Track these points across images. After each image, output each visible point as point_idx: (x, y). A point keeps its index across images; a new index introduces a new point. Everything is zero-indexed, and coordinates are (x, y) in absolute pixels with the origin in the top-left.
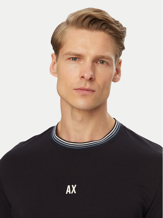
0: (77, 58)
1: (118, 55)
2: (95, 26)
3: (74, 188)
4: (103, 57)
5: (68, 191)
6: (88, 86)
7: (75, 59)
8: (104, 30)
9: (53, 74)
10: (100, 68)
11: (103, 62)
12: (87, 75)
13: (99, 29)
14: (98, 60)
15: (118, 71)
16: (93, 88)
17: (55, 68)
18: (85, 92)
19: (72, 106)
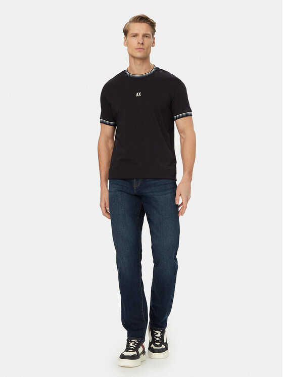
0: (135, 35)
1: (153, 34)
2: (142, 21)
3: (140, 94)
4: (147, 34)
5: (137, 95)
6: (141, 47)
7: (134, 36)
8: (146, 22)
9: (125, 45)
10: (146, 39)
11: (147, 37)
12: (141, 42)
13: (144, 22)
14: (145, 36)
15: (154, 42)
16: (143, 48)
17: (126, 43)
18: (140, 50)
19: (134, 57)
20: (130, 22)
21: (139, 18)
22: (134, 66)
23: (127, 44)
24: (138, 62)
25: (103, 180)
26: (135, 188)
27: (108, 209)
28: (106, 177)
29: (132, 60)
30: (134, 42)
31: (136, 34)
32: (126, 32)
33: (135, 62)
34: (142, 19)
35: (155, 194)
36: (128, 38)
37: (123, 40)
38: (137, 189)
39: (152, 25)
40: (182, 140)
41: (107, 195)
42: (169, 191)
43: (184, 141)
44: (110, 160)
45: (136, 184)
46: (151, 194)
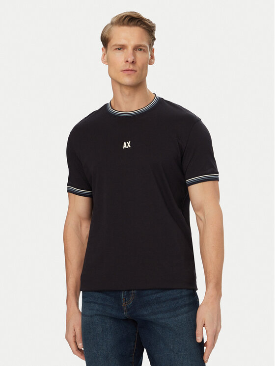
0: (121, 48)
1: (151, 44)
2: (132, 23)
3: (129, 143)
4: (140, 46)
5: (125, 146)
6: (131, 67)
8: (139, 26)
9: (104, 62)
10: (139, 54)
11: (140, 50)
12: (130, 59)
13: (136, 25)
14: (138, 48)
15: (152, 57)
16: (135, 69)
17: (105, 58)
18: (130, 72)
19: (121, 85)
20: (112, 24)
21: (127, 19)
22: (120, 98)
23: (107, 60)
24: (126, 91)
25: (70, 294)
26: (125, 309)
27: (80, 345)
28: (76, 287)
29: (118, 87)
30: (120, 58)
31: (123, 46)
32: (105, 41)
33: (121, 91)
34: (132, 20)
35: (160, 316)
36: (108, 51)
37: (101, 53)
38: (128, 310)
39: (149, 29)
40: (201, 224)
41: (77, 320)
42: (182, 310)
43: (204, 226)
44: (84, 257)
45: (126, 302)
46: (153, 317)
